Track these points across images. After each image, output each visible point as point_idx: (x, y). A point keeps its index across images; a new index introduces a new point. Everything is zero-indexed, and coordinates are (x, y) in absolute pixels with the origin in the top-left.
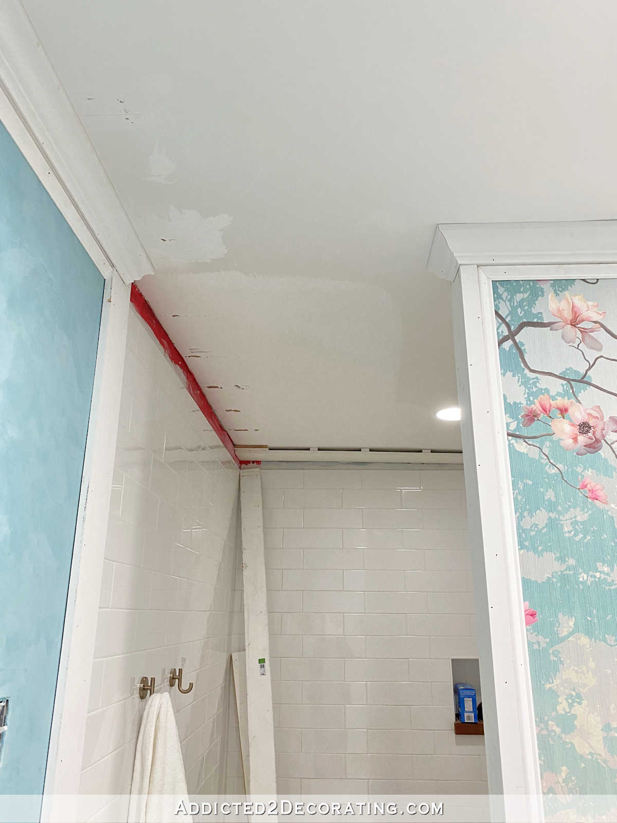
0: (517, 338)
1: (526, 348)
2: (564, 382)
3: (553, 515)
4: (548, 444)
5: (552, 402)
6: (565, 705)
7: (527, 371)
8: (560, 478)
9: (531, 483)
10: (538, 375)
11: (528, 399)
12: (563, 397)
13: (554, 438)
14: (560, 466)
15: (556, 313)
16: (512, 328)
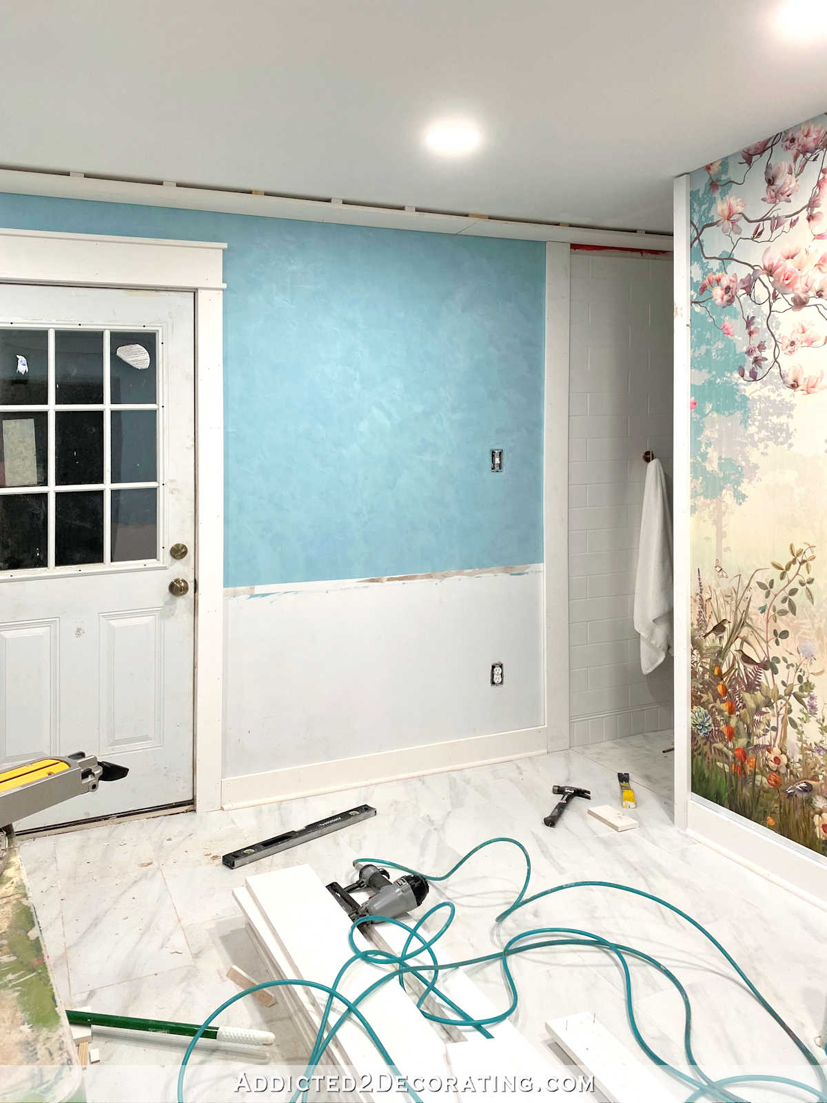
0: (701, 238)
1: (704, 243)
2: (720, 261)
3: (708, 347)
4: (710, 304)
5: (714, 276)
6: (704, 448)
7: (704, 259)
8: (713, 325)
9: (699, 329)
10: (709, 260)
11: (703, 277)
12: (719, 272)
13: (713, 299)
14: (714, 317)
15: (721, 214)
16: (699, 231)
